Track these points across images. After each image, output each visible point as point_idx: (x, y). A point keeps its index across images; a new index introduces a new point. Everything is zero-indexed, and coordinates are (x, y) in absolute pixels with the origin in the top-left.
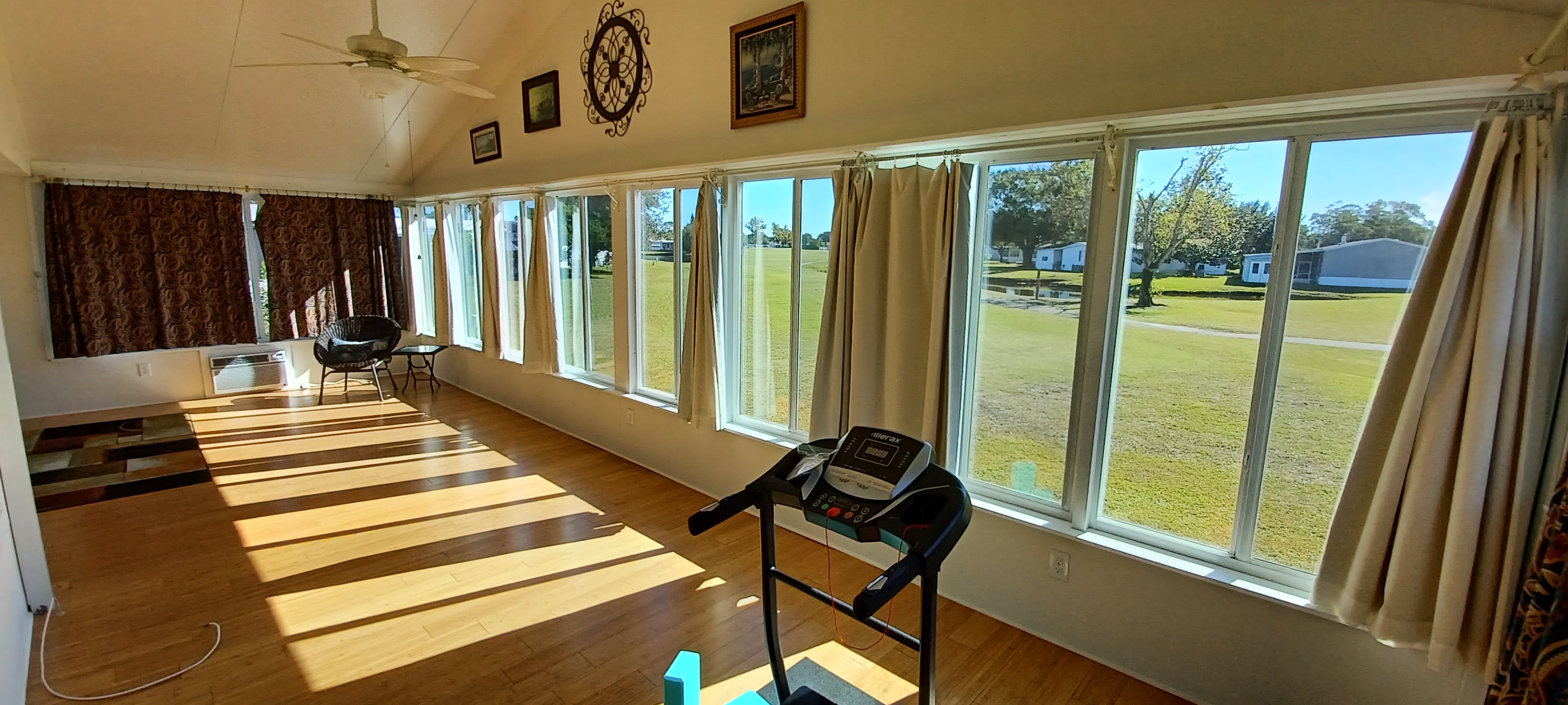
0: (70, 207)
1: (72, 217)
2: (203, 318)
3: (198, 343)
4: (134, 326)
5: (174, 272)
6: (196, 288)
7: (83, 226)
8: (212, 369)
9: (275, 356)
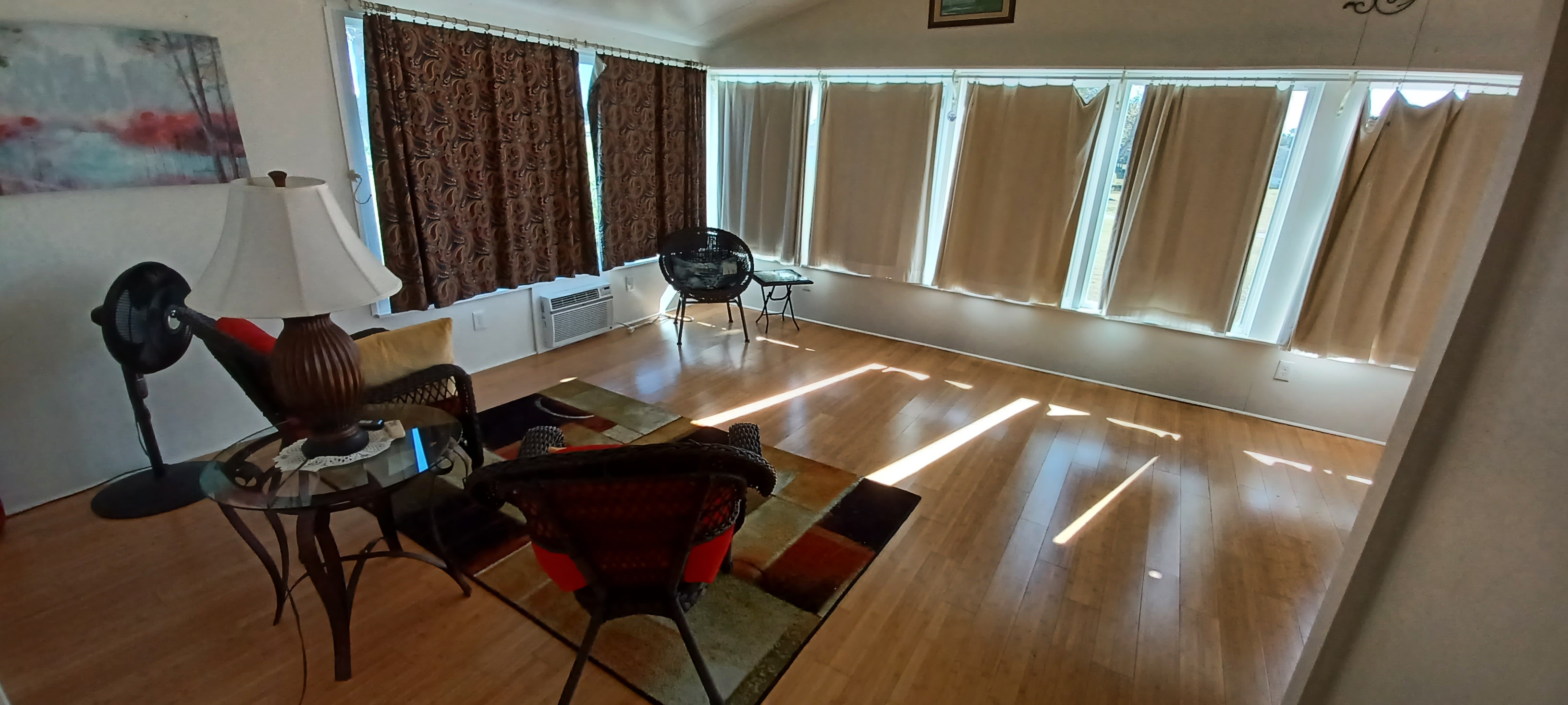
0: (402, 57)
1: (407, 79)
2: (545, 242)
3: (540, 276)
4: (477, 255)
5: (515, 172)
6: (538, 196)
7: (419, 95)
8: (551, 313)
9: (603, 290)
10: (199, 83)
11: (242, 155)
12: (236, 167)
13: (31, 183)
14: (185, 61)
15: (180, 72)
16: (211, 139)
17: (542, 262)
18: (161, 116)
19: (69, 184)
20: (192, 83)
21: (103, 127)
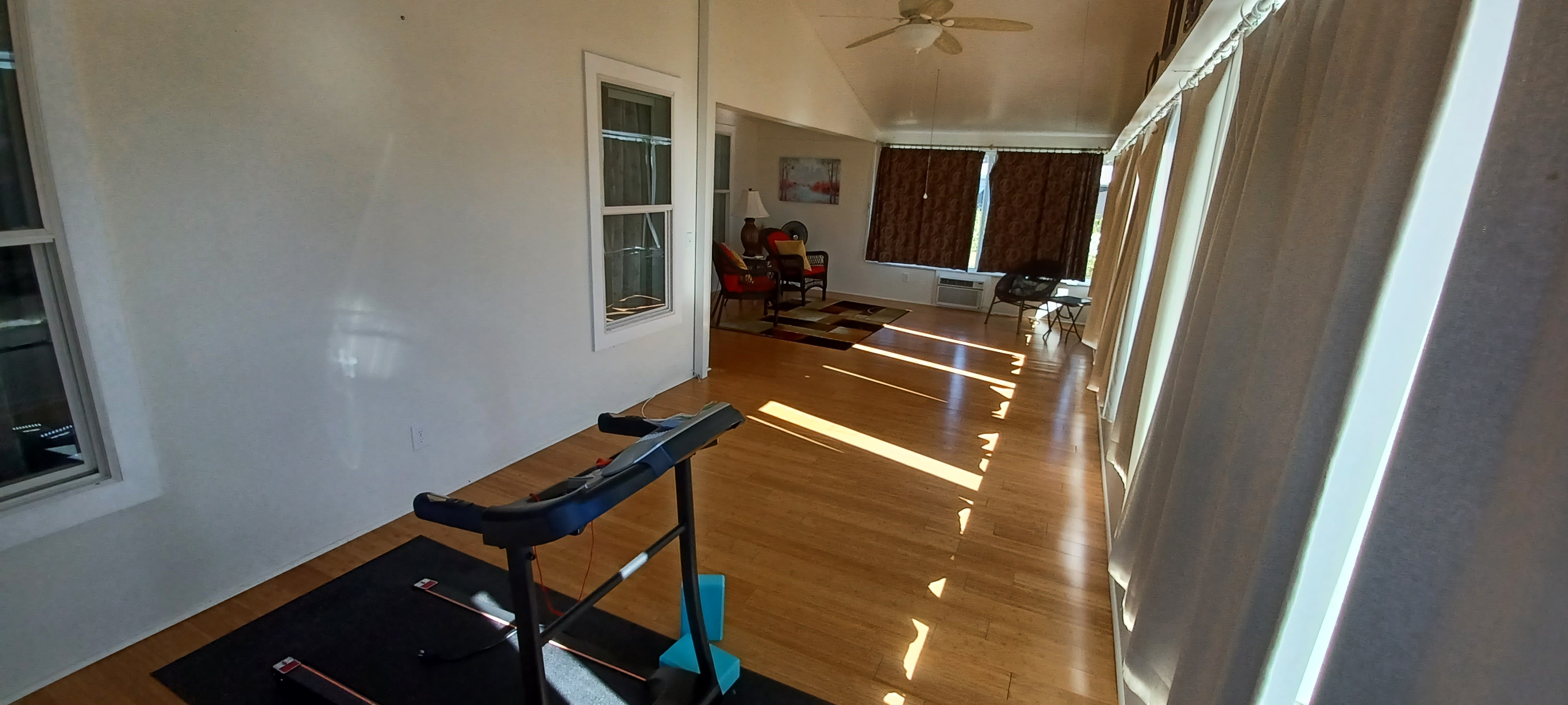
3: (935, 264)
4: (905, 246)
8: (939, 285)
9: (977, 284)
10: (832, 174)
11: (838, 195)
12: (835, 199)
13: (792, 199)
14: (831, 168)
15: (829, 171)
16: (831, 190)
17: (938, 256)
18: (821, 184)
19: (799, 201)
20: (831, 174)
21: (809, 186)
